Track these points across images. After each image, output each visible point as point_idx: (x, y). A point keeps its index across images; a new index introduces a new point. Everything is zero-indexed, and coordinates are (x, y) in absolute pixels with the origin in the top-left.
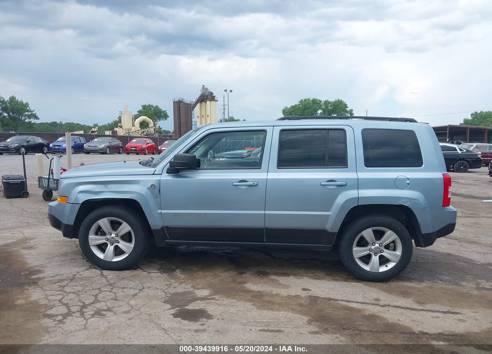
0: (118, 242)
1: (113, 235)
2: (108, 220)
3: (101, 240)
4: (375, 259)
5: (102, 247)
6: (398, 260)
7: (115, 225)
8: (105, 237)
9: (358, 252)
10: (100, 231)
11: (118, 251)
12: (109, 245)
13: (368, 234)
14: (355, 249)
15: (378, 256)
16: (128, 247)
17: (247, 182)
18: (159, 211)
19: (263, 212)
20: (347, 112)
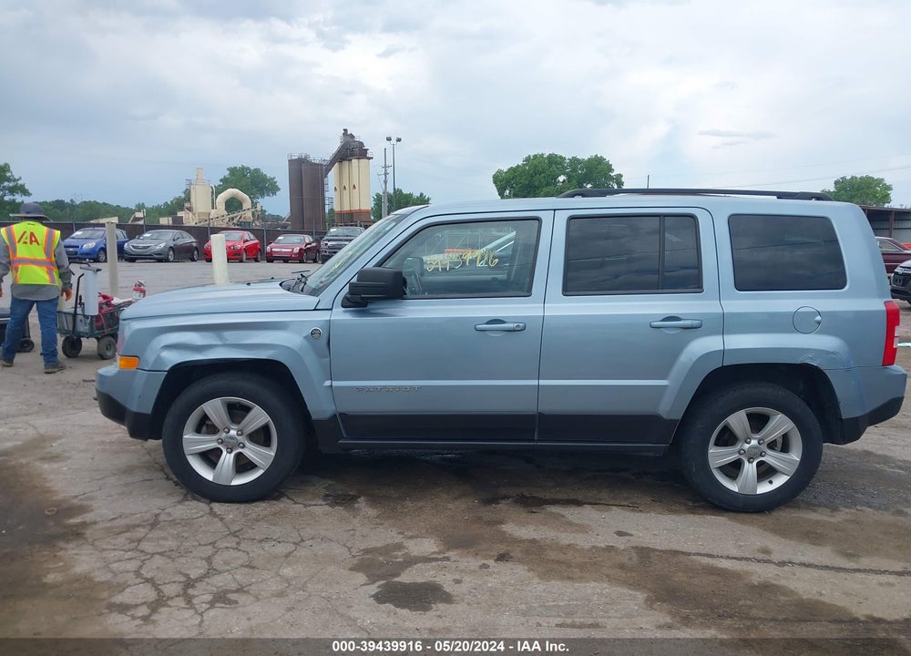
0: (244, 447)
1: (233, 432)
2: (223, 402)
3: (208, 442)
4: (750, 469)
5: (211, 458)
6: (793, 470)
7: (237, 413)
8: (216, 437)
9: (718, 456)
10: (205, 425)
11: (243, 465)
12: (225, 453)
13: (738, 420)
14: (713, 450)
15: (755, 463)
16: (262, 457)
17: (503, 322)
18: (328, 383)
19: (535, 382)
20: (611, 178)
